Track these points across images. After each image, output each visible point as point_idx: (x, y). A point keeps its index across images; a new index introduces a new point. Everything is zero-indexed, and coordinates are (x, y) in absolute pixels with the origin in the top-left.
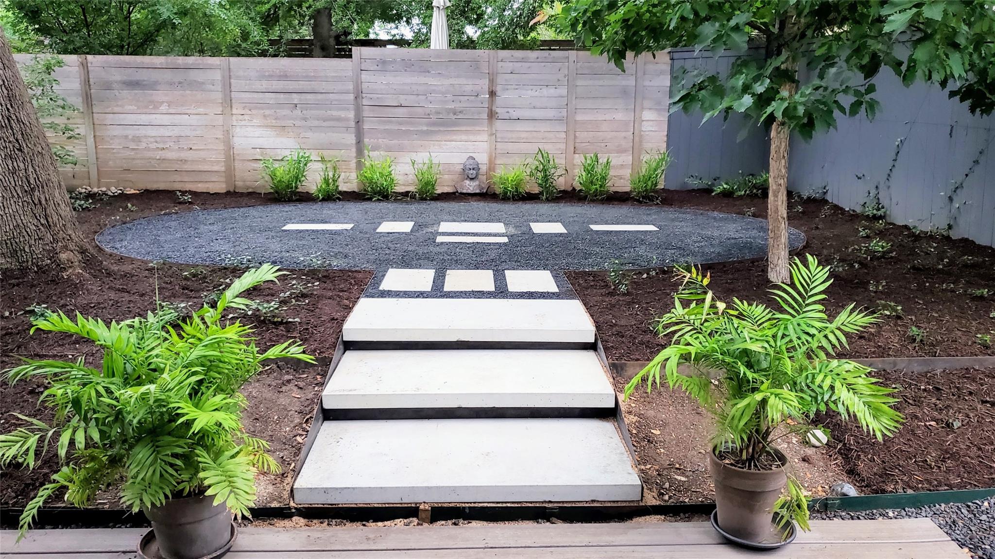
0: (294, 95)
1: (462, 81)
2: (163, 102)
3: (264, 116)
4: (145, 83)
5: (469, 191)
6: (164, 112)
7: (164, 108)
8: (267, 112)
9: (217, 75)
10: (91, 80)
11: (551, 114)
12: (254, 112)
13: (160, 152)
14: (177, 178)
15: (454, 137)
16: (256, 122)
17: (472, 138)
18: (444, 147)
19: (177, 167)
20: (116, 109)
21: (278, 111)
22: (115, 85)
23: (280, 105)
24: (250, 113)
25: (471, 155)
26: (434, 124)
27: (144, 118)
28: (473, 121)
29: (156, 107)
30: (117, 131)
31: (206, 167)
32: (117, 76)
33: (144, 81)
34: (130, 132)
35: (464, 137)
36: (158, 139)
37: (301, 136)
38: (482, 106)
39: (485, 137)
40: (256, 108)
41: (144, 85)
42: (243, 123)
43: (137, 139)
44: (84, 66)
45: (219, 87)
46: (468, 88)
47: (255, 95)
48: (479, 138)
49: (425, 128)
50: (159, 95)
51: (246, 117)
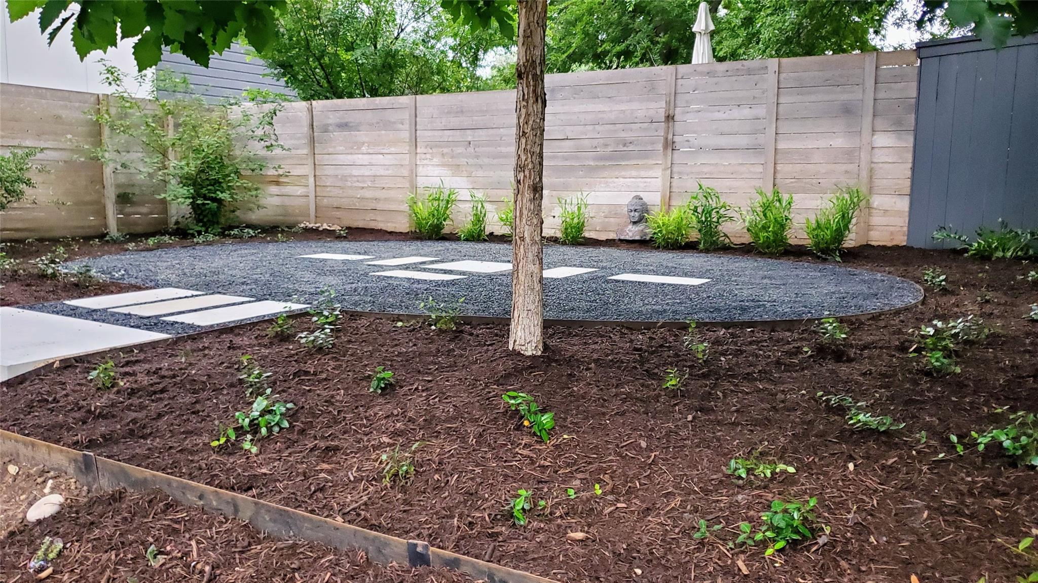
0: (469, 132)
1: (635, 106)
2: (363, 143)
3: (443, 154)
4: (351, 125)
5: (627, 238)
6: (365, 151)
7: (364, 149)
8: (446, 150)
9: (406, 115)
10: (314, 124)
11: (743, 141)
12: (434, 150)
13: (361, 191)
14: (371, 216)
15: (623, 173)
16: (436, 161)
17: (643, 174)
18: (611, 185)
19: (373, 206)
20: (331, 150)
21: (454, 149)
22: (330, 128)
23: (456, 143)
24: (431, 151)
25: (638, 194)
26: (601, 158)
27: (349, 159)
28: (645, 154)
29: (359, 148)
30: (330, 171)
31: (393, 207)
32: (333, 119)
33: (351, 122)
34: (340, 172)
35: (634, 173)
36: (360, 178)
37: (473, 174)
38: (656, 134)
39: (658, 172)
40: (436, 146)
41: (352, 127)
42: (425, 162)
43: (344, 178)
44: (311, 110)
45: (407, 126)
46: (640, 114)
47: (436, 133)
48: (651, 173)
49: (592, 163)
50: (362, 136)
51: (428, 156)
